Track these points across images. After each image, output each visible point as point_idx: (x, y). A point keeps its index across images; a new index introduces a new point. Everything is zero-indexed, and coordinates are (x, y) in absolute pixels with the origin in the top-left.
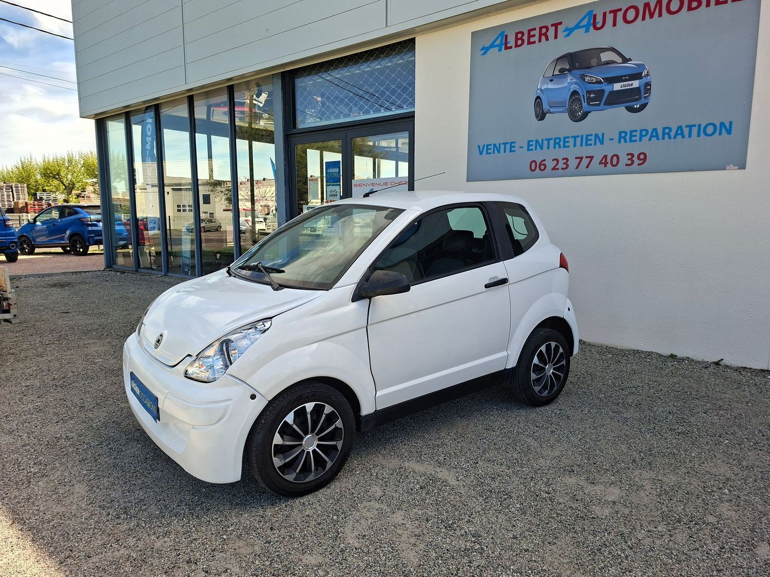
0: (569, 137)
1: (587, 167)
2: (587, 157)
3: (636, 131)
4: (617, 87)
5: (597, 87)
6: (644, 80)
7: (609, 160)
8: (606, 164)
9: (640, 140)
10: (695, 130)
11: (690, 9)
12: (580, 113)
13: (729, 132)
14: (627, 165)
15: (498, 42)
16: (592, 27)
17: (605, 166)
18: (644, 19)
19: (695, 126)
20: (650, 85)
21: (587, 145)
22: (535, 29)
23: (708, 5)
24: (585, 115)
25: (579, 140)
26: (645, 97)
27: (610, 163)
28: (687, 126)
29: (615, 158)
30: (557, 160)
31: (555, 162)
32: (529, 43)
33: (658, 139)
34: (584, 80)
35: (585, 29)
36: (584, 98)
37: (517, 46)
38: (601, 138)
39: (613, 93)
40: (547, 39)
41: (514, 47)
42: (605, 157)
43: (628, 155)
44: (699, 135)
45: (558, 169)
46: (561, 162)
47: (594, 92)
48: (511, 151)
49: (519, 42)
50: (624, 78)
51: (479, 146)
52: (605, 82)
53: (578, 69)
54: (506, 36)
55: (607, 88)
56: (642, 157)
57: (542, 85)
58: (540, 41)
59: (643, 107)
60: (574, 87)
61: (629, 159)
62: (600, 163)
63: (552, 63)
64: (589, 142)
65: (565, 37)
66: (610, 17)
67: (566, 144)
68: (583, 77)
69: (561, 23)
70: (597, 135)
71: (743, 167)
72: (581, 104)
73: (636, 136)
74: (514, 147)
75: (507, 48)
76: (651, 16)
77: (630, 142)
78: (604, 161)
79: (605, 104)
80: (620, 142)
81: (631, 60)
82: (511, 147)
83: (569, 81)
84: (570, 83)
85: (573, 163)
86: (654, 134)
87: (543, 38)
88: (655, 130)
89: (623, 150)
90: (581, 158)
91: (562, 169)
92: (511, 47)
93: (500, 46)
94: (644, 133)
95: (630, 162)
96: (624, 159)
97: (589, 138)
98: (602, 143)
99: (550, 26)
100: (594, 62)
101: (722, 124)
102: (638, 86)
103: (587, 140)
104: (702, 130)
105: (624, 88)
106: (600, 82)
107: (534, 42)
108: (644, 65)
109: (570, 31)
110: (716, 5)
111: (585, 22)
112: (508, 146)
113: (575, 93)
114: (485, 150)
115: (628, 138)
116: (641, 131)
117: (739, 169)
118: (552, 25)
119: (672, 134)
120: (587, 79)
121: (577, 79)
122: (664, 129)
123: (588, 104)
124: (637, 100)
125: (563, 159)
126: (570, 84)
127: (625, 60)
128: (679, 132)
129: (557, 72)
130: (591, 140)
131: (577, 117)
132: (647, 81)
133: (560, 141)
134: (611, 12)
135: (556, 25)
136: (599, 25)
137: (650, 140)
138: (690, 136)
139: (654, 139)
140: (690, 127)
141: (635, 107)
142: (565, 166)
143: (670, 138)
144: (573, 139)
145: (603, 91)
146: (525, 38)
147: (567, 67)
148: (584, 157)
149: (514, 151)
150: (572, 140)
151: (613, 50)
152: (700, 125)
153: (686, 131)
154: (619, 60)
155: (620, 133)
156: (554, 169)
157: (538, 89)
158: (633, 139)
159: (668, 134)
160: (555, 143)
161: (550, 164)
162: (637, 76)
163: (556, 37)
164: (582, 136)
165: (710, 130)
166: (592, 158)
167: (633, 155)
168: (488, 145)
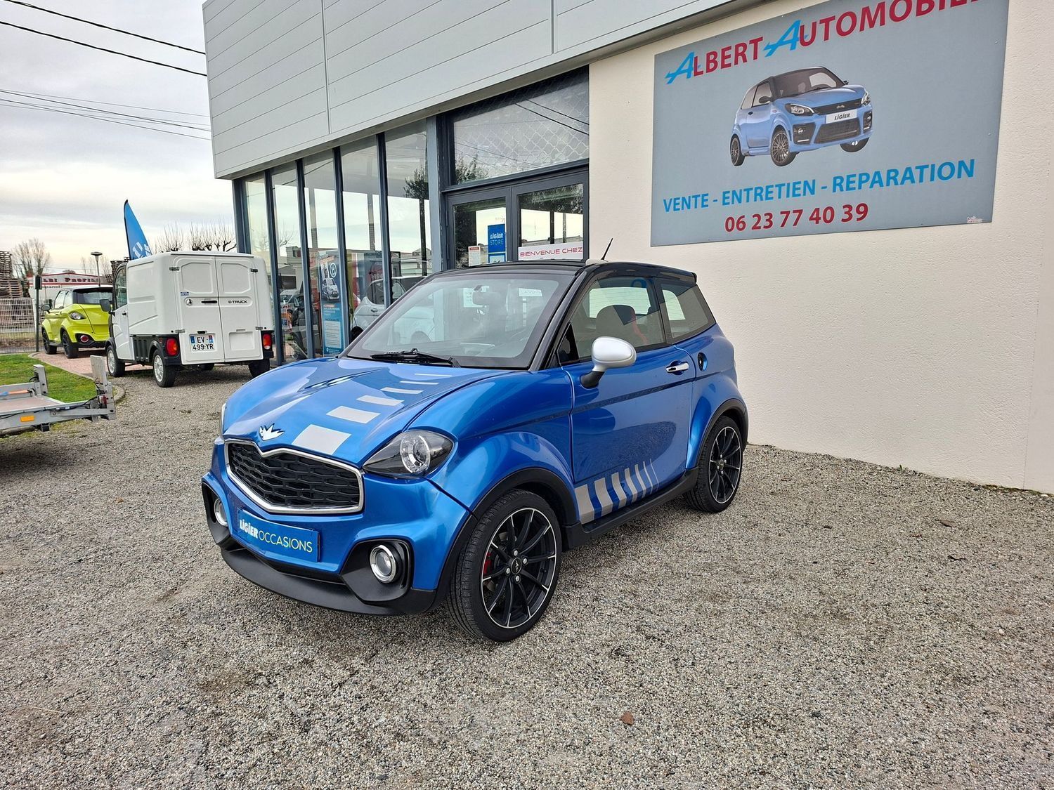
0: (772, 186)
1: (795, 224)
2: (794, 211)
3: (854, 175)
4: (831, 118)
5: (806, 120)
6: (864, 109)
7: (821, 215)
8: (817, 220)
9: (860, 188)
10: (927, 172)
11: (920, 13)
12: (785, 155)
13: (970, 174)
14: (843, 220)
15: (686, 67)
16: (799, 43)
17: (817, 223)
18: (862, 28)
19: (927, 166)
20: (871, 115)
21: (794, 195)
22: (729, 48)
23: (942, 7)
24: (792, 156)
25: (784, 189)
26: (865, 131)
27: (823, 218)
28: (917, 168)
29: (829, 212)
30: (759, 216)
31: (756, 218)
32: (724, 66)
33: (881, 185)
34: (790, 112)
35: (790, 44)
36: (790, 135)
37: (709, 70)
38: (811, 185)
39: (825, 127)
40: (745, 60)
41: (705, 71)
42: (817, 210)
43: (844, 207)
44: (932, 179)
45: (760, 228)
46: (764, 219)
47: (802, 126)
48: (703, 206)
49: (712, 65)
50: (838, 107)
51: (665, 200)
52: (815, 113)
53: (783, 97)
54: (696, 58)
55: (818, 121)
56: (862, 209)
57: (739, 119)
58: (736, 63)
59: (863, 143)
60: (778, 121)
61: (846, 213)
62: (811, 219)
63: (751, 90)
64: (797, 192)
65: (767, 56)
66: (821, 29)
67: (770, 195)
68: (788, 108)
69: (761, 39)
70: (806, 183)
71: (988, 219)
72: (787, 143)
73: (854, 182)
74: (707, 200)
75: (697, 74)
76: (872, 25)
77: (847, 190)
78: (815, 218)
79: (815, 142)
80: (834, 191)
81: (847, 84)
82: (704, 200)
83: (772, 113)
84: (773, 115)
85: (778, 219)
86: (877, 179)
87: (740, 58)
88: (877, 173)
89: (838, 200)
90: (788, 213)
91: (765, 227)
92: (702, 73)
93: (688, 71)
94: (864, 178)
95: (847, 216)
96: (840, 213)
97: (797, 186)
98: (812, 192)
99: (748, 43)
100: (802, 87)
101: (961, 163)
102: (855, 117)
103: (795, 190)
104: (937, 172)
105: (839, 120)
106: (809, 114)
107: (729, 65)
108: (863, 89)
109: (772, 48)
110: (951, 6)
111: (790, 37)
112: (699, 199)
113: (779, 128)
114: (672, 205)
115: (844, 185)
116: (861, 175)
117: (983, 222)
118: (751, 42)
119: (899, 178)
120: (794, 110)
121: (782, 110)
122: (889, 172)
123: (796, 142)
124: (855, 135)
125: (766, 215)
126: (773, 117)
127: (840, 83)
128: (908, 175)
129: (757, 103)
130: (799, 189)
131: (782, 160)
132: (866, 110)
133: (762, 192)
134: (822, 22)
135: (755, 42)
136: (807, 40)
137: (871, 186)
138: (921, 181)
139: (877, 185)
140: (921, 168)
141: (853, 144)
142: (768, 224)
143: (896, 184)
144: (778, 188)
145: (813, 125)
146: (719, 59)
147: (770, 95)
148: (791, 212)
149: (707, 206)
150: (776, 190)
151: (826, 71)
152: (933, 166)
153: (916, 174)
154: (833, 83)
155: (835, 179)
156: (755, 227)
157: (734, 125)
158: (851, 186)
159: (894, 178)
160: (756, 194)
161: (750, 222)
162: (854, 104)
163: (755, 57)
164: (789, 184)
165: (946, 171)
166: (800, 212)
167: (850, 207)
168: (675, 199)
